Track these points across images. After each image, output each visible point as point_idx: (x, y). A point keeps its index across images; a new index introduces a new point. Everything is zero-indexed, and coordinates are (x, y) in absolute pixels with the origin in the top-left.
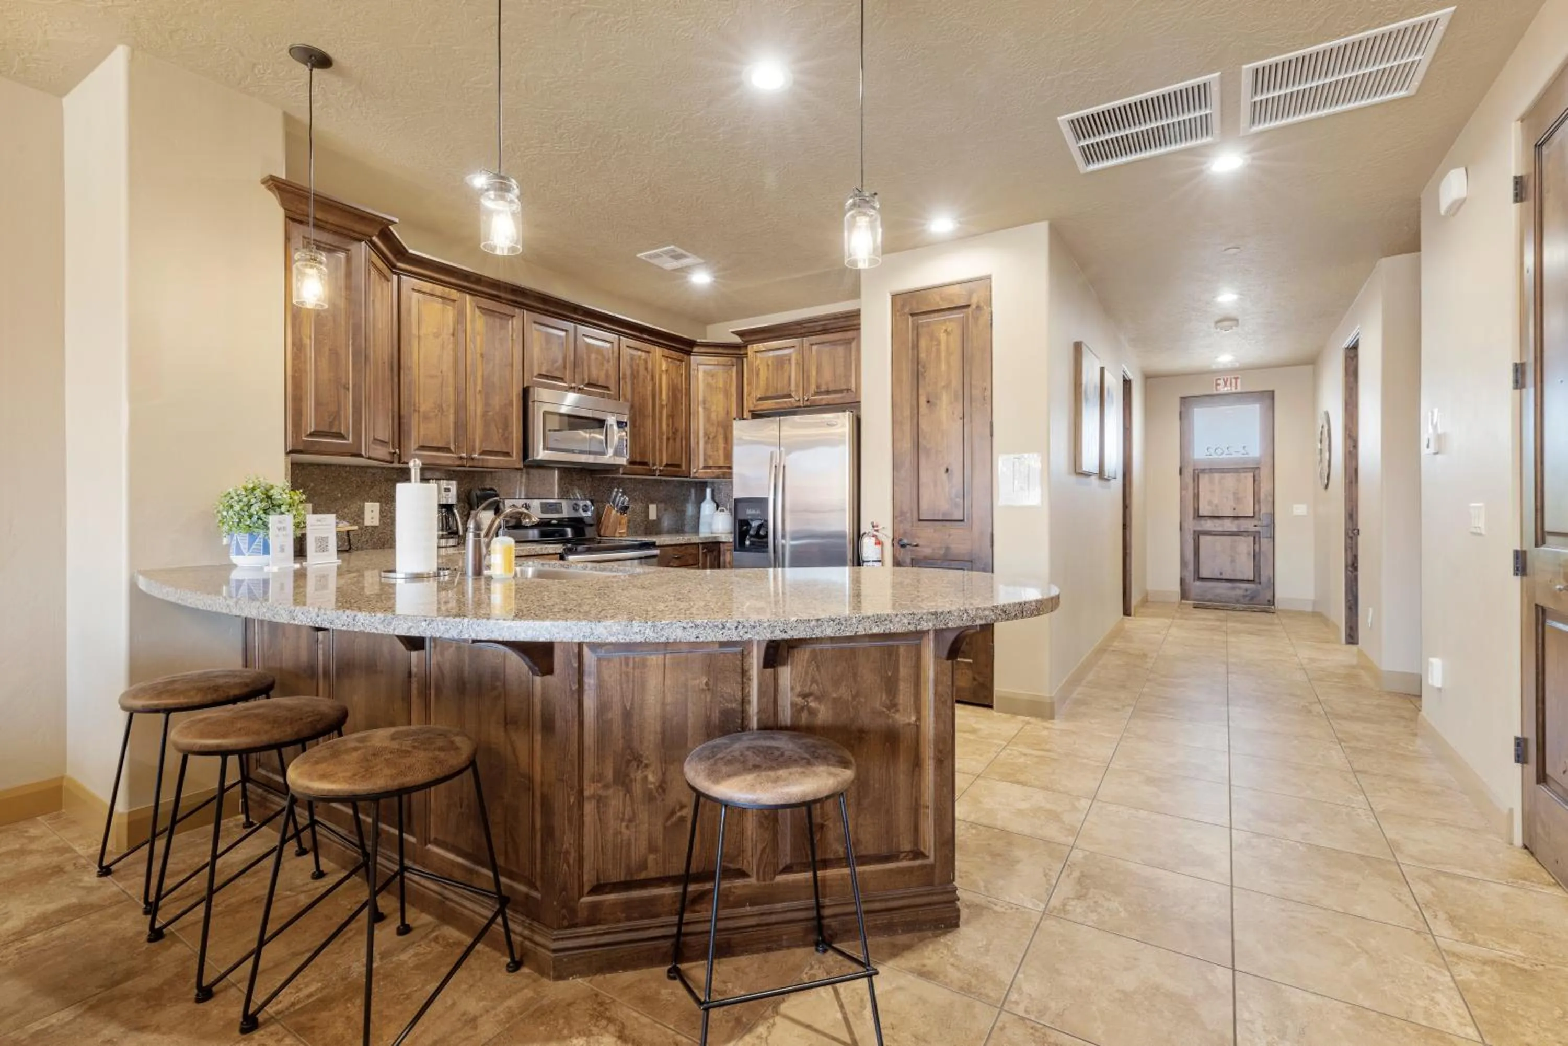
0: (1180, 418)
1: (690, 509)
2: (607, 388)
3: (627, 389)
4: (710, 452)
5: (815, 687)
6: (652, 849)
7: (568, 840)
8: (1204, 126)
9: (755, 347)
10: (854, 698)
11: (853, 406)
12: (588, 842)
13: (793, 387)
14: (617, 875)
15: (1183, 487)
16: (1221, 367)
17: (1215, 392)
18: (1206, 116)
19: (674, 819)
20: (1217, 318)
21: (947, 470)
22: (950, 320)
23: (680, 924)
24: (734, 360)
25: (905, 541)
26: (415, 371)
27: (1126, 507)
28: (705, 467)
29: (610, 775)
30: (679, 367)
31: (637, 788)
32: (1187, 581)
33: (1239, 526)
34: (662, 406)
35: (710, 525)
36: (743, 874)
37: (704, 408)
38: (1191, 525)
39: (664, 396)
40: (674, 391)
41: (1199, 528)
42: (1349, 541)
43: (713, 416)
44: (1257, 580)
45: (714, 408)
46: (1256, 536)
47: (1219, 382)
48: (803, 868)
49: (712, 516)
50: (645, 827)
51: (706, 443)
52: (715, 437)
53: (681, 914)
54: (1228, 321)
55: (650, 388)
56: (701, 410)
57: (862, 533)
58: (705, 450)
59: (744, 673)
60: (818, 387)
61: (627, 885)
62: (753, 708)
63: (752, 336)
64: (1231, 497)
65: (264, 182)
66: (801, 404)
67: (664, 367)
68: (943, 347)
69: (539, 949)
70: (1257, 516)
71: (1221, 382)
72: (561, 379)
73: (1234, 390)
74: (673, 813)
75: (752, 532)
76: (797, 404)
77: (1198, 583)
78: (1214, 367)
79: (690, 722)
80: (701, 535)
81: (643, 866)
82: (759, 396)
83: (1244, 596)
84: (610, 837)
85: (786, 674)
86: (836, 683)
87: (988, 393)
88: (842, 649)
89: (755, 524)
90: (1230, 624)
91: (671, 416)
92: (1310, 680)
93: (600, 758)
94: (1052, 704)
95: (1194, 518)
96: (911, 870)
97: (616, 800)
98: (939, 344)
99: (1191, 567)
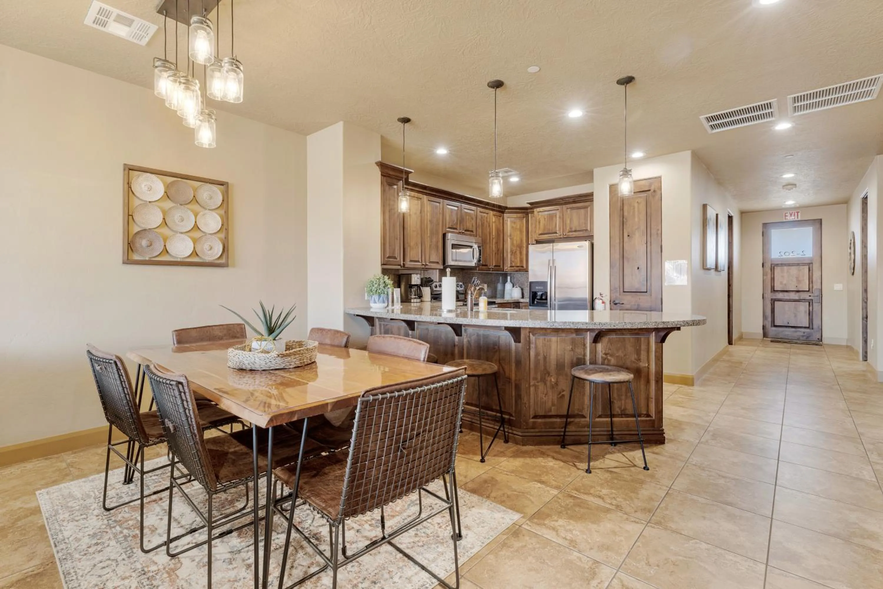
0: (763, 235)
1: (499, 286)
2: (472, 231)
3: (480, 231)
4: (513, 260)
5: (610, 351)
6: (553, 405)
7: (525, 399)
8: (771, 115)
9: (538, 209)
10: (625, 356)
11: (590, 238)
12: (532, 401)
13: (558, 229)
14: (542, 413)
15: (764, 274)
16: (788, 207)
17: (784, 220)
18: (771, 112)
19: (560, 395)
20: (784, 184)
21: (638, 268)
22: (640, 197)
23: (565, 432)
24: (525, 215)
25: (617, 302)
26: (409, 229)
27: (730, 285)
28: (511, 267)
29: (539, 378)
30: (499, 220)
31: (548, 384)
32: (767, 326)
33: (800, 297)
34: (493, 238)
35: (511, 295)
36: (584, 417)
37: (511, 239)
38: (769, 295)
39: (494, 234)
40: (498, 230)
41: (774, 297)
42: (864, 304)
43: (515, 242)
44: (811, 327)
45: (515, 238)
46: (810, 303)
47: (787, 214)
48: (606, 416)
49: (511, 290)
50: (551, 397)
51: (511, 255)
52: (516, 252)
53: (565, 428)
54: (791, 185)
55: (488, 230)
56: (509, 239)
57: (594, 298)
58: (511, 258)
59: (584, 345)
60: (571, 228)
61: (544, 417)
62: (588, 358)
63: (535, 205)
64: (795, 280)
65: (376, 163)
66: (562, 236)
67: (494, 220)
68: (636, 210)
69: (515, 436)
70: (811, 290)
71: (788, 214)
72: (456, 229)
73: (796, 219)
74: (560, 393)
75: (538, 297)
76: (560, 237)
77: (774, 328)
78: (783, 206)
79: (566, 361)
80: (505, 299)
81: (550, 410)
82: (540, 232)
83: (803, 336)
84: (539, 399)
85: (599, 346)
86: (618, 350)
87: (660, 232)
88: (619, 338)
89: (539, 294)
90: (792, 350)
91: (497, 243)
92: (835, 376)
93: (536, 373)
94: (693, 379)
95: (771, 292)
96: (646, 421)
97: (541, 386)
98: (634, 209)
99: (770, 319)
